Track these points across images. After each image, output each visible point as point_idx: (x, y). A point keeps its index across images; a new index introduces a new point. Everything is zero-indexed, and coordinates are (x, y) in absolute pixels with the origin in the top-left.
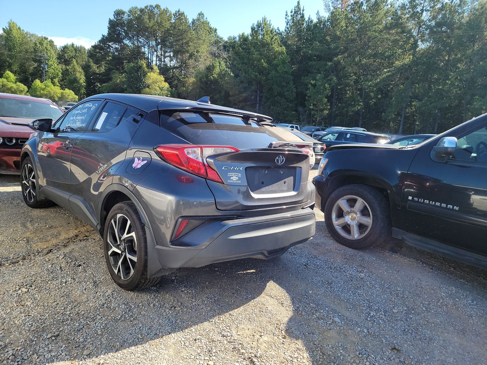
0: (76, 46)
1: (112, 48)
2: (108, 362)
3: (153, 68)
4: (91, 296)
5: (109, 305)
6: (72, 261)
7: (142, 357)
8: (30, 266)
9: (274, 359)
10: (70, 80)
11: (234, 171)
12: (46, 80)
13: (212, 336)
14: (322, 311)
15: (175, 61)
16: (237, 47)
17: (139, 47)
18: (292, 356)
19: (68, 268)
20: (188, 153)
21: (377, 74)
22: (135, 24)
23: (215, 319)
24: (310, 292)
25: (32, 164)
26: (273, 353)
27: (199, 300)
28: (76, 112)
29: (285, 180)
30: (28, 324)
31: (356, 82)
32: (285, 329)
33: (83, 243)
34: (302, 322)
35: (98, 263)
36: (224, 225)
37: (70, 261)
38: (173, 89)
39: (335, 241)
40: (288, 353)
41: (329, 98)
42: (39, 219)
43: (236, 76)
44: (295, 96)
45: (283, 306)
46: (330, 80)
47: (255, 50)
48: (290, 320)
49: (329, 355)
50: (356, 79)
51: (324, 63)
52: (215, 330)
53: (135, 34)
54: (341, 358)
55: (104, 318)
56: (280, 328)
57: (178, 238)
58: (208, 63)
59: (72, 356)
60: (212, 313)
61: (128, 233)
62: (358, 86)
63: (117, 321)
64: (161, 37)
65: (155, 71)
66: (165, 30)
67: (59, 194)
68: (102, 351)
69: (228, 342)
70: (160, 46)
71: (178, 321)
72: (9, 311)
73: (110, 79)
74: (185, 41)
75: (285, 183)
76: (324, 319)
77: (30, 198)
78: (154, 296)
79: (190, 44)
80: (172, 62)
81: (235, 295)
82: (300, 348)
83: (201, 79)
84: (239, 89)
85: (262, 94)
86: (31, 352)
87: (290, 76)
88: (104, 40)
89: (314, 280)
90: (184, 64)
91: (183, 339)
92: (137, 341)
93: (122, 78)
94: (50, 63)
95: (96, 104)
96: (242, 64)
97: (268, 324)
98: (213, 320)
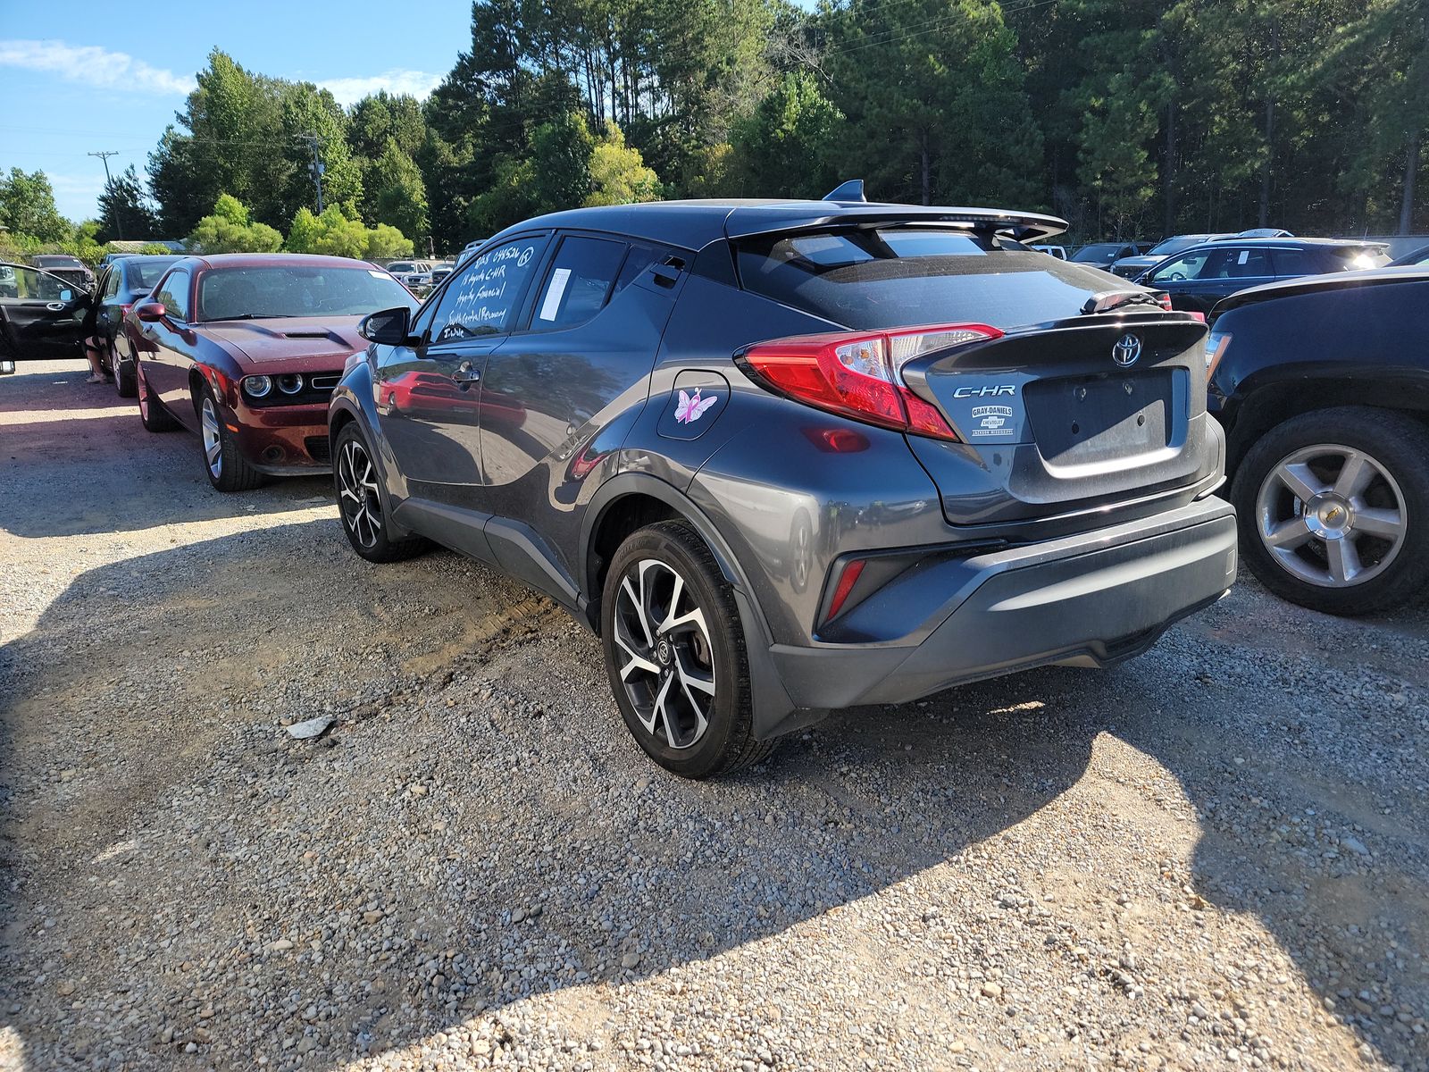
0: (393, 99)
1: (489, 87)
2: (696, 987)
3: (607, 132)
4: (596, 799)
5: (650, 822)
6: (516, 703)
7: (785, 970)
8: (410, 721)
9: (1185, 974)
10: (386, 198)
11: (990, 399)
12: (325, 207)
13: (972, 906)
14: (1296, 820)
15: (665, 100)
16: (848, 28)
17: (560, 74)
18: (1240, 963)
19: (511, 723)
20: (845, 358)
21: (1312, 46)
22: (546, 7)
23: (965, 854)
24: (1239, 761)
25: (363, 441)
26: (1177, 957)
27: (899, 799)
28: (473, 279)
29: (1140, 413)
30: (455, 884)
31: (1243, 80)
32: (1192, 880)
33: (530, 652)
34: (1240, 858)
35: (587, 703)
36: (975, 571)
37: (512, 702)
38: (669, 185)
39: (1271, 597)
40: (1224, 956)
41: (1154, 147)
42: (400, 593)
43: (853, 117)
44: (1041, 155)
45: (1164, 809)
46: (1155, 88)
47: (904, 29)
48: (1200, 851)
49: (1357, 958)
50: (1241, 73)
51: (1129, 34)
52: (975, 888)
53: (547, 37)
54: (1400, 964)
55: (648, 862)
56: (1176, 878)
57: (836, 617)
58: (765, 91)
59: (593, 971)
60: (950, 835)
61: (678, 614)
62: (1250, 94)
63: (685, 868)
64: (621, 33)
65: (613, 137)
66: (631, 12)
67: (451, 518)
68: (670, 956)
69: (1025, 923)
70: (621, 60)
71: (858, 864)
72: (395, 849)
73: (493, 180)
74: (690, 35)
75: (1140, 424)
76: (1311, 845)
77: (367, 536)
78: (768, 790)
79: (708, 40)
80: (658, 105)
81: (1005, 780)
82: (1257, 937)
83: (748, 144)
84: (864, 158)
85: (934, 166)
86: (484, 964)
87: (1020, 94)
88: (465, 70)
89: (1242, 723)
90: (693, 104)
91: (888, 918)
92: (758, 924)
93: (525, 171)
94: (330, 156)
95: (532, 248)
96: (869, 78)
97: (1133, 866)
98: (962, 858)
